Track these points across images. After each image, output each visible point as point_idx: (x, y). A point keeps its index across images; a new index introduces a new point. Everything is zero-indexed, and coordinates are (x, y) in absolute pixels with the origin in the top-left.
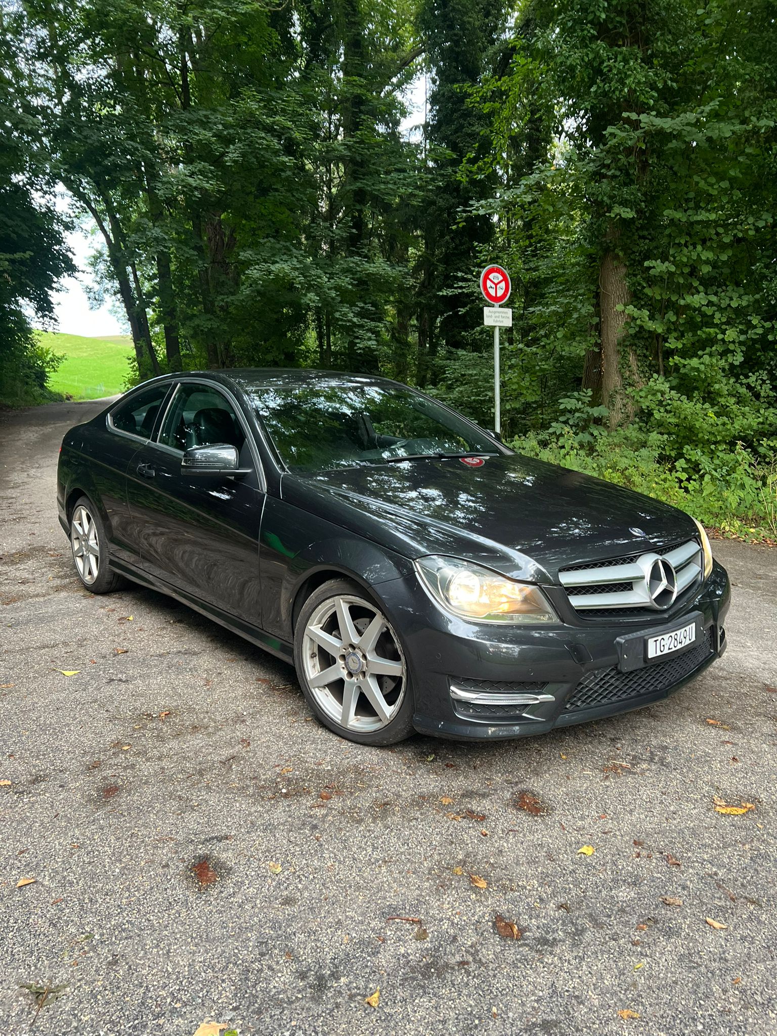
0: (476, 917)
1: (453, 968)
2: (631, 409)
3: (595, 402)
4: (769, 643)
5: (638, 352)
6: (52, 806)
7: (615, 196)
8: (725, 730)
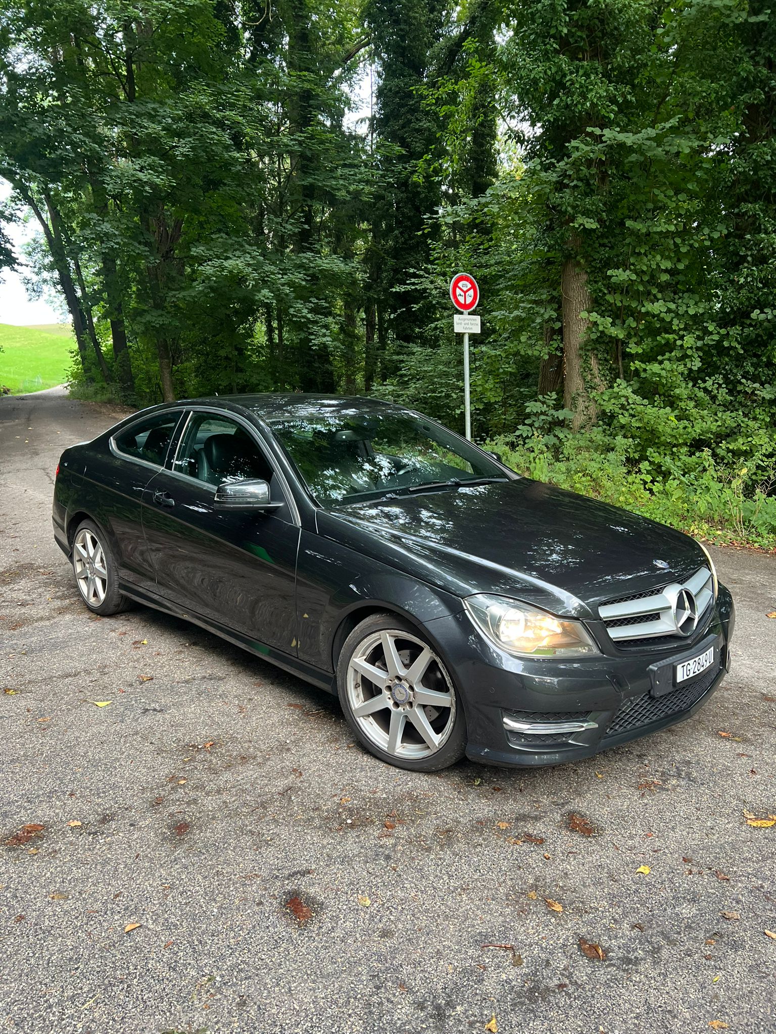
0: (561, 941)
1: (554, 992)
2: (593, 410)
3: (559, 406)
4: (758, 651)
5: (599, 356)
6: (129, 846)
7: (577, 206)
8: (737, 742)
